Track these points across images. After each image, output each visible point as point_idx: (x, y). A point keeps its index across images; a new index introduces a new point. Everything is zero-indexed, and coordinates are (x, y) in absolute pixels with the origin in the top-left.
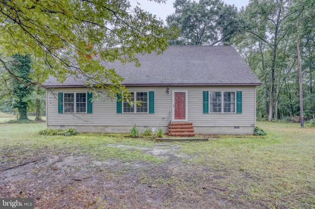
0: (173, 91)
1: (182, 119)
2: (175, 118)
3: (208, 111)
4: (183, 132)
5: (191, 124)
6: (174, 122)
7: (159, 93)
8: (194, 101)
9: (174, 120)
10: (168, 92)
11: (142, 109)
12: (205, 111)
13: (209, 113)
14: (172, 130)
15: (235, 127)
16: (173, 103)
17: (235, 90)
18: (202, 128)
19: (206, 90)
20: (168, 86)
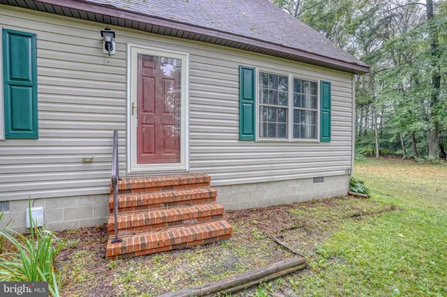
1: (168, 160)
2: (140, 160)
3: (253, 133)
4: (179, 222)
5: (206, 183)
6: (134, 174)
9: (133, 167)
10: (108, 46)
12: (246, 133)
13: (258, 139)
14: (123, 218)
15: (315, 179)
16: (132, 97)
18: (234, 191)
19: (248, 62)
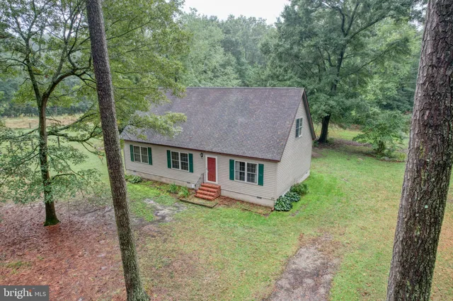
0: (207, 156)
1: (213, 181)
7: (196, 156)
8: (222, 167)
9: (207, 181)
10: (202, 156)
11: (184, 167)
12: (232, 178)
13: (235, 180)
15: (258, 197)
16: (207, 166)
17: (257, 163)
19: (232, 158)
20: (202, 152)
